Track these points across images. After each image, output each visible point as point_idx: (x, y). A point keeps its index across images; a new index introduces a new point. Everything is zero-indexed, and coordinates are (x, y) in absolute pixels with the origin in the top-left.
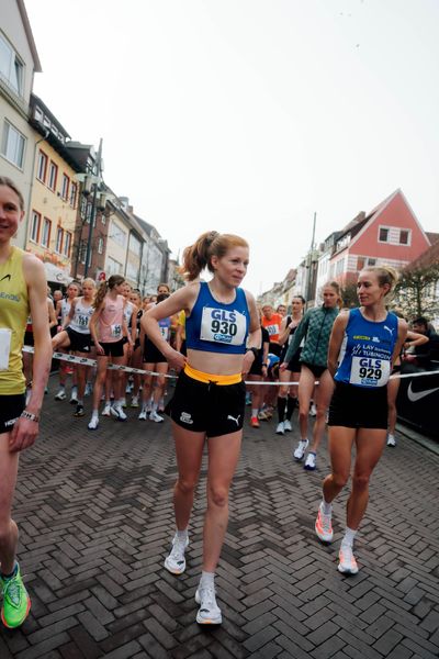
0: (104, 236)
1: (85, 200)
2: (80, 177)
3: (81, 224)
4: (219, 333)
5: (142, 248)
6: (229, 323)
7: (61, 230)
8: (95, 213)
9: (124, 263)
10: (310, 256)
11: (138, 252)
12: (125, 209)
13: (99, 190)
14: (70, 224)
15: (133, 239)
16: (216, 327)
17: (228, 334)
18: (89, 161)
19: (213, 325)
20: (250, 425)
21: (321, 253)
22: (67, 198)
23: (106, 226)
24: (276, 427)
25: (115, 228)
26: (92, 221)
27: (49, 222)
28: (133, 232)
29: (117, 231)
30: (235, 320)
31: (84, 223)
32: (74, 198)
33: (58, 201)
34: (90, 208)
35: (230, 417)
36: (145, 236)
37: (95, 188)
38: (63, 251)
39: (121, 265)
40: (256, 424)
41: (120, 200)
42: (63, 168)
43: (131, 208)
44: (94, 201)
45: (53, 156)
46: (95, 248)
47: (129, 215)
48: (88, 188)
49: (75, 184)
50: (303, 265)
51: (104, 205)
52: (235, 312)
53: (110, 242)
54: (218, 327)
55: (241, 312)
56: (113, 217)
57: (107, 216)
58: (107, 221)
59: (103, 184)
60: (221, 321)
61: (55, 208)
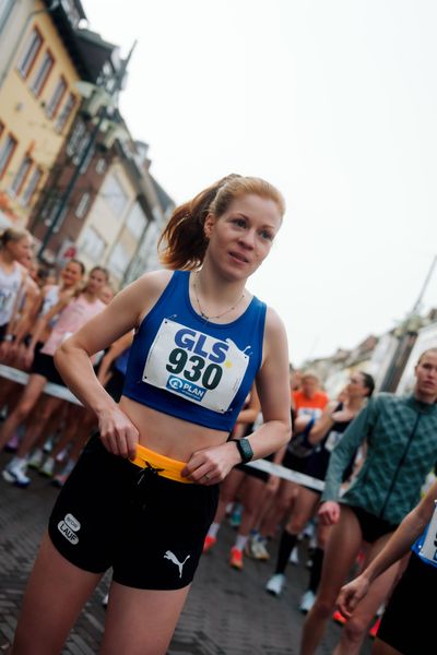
0: (93, 191)
1: (81, 127)
2: (85, 89)
3: (63, 162)
4: (181, 375)
5: (146, 229)
6: (208, 362)
7: (29, 160)
8: (92, 152)
9: (111, 241)
10: (408, 322)
11: (138, 232)
12: (139, 161)
13: (109, 118)
14: (47, 155)
15: (137, 211)
16: (176, 362)
17: (199, 383)
18: (107, 69)
19: (172, 358)
20: (228, 561)
21: (426, 322)
22: (54, 114)
23: (101, 177)
24: (268, 579)
25: (114, 185)
26: (82, 162)
27: (13, 142)
28: (142, 200)
29: (117, 190)
30: (222, 358)
31: (68, 161)
32: (65, 117)
33: (39, 116)
34: (85, 142)
35: (170, 556)
36: (157, 212)
37: (103, 113)
38: (22, 194)
39: (106, 245)
40: (238, 562)
41: (137, 146)
42: (63, 66)
43: (148, 163)
44: (95, 133)
45: (52, 42)
46: (74, 205)
47: (142, 171)
48: (93, 109)
49: (73, 97)
50: (392, 333)
51: (109, 143)
52: (230, 342)
53: (99, 204)
54: (181, 364)
55: (241, 348)
56: (117, 168)
57: (109, 162)
58: (106, 168)
59: (116, 112)
60: (191, 354)
61: (31, 124)
